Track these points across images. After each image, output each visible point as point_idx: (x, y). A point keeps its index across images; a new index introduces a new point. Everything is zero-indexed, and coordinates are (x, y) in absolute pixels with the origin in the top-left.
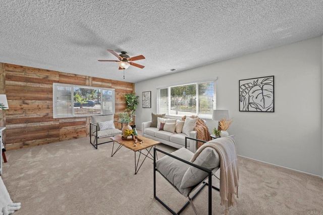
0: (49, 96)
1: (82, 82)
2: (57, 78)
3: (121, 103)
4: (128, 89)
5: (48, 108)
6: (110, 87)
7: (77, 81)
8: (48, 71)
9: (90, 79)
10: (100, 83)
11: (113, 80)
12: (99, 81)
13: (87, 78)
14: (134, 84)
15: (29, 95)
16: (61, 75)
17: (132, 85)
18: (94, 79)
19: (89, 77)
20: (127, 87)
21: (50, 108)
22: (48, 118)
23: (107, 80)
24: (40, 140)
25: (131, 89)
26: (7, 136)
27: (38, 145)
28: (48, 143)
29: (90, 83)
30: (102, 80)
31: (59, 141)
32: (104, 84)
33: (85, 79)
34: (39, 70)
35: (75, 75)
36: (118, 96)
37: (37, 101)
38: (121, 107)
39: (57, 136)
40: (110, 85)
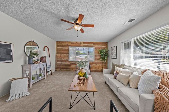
0: (68, 52)
1: (79, 45)
2: (70, 44)
3: (98, 55)
4: (103, 46)
5: (67, 57)
6: (92, 46)
7: (77, 45)
8: (68, 42)
9: (83, 43)
10: (87, 45)
11: (94, 42)
12: (86, 44)
13: (81, 43)
14: (108, 42)
15: (62, 52)
16: (72, 43)
17: (106, 43)
18: (84, 43)
19: (82, 42)
20: (102, 45)
21: (68, 57)
22: (67, 61)
23: (90, 42)
24: (64, 69)
25: (105, 46)
26: (57, 66)
27: (64, 71)
28: (67, 71)
29: (82, 45)
30: (88, 43)
31: (70, 71)
32: (89, 45)
33: (80, 43)
34: (65, 42)
35: (77, 42)
36: (96, 51)
37: (65, 54)
38: (98, 57)
39: (70, 69)
40: (92, 45)
